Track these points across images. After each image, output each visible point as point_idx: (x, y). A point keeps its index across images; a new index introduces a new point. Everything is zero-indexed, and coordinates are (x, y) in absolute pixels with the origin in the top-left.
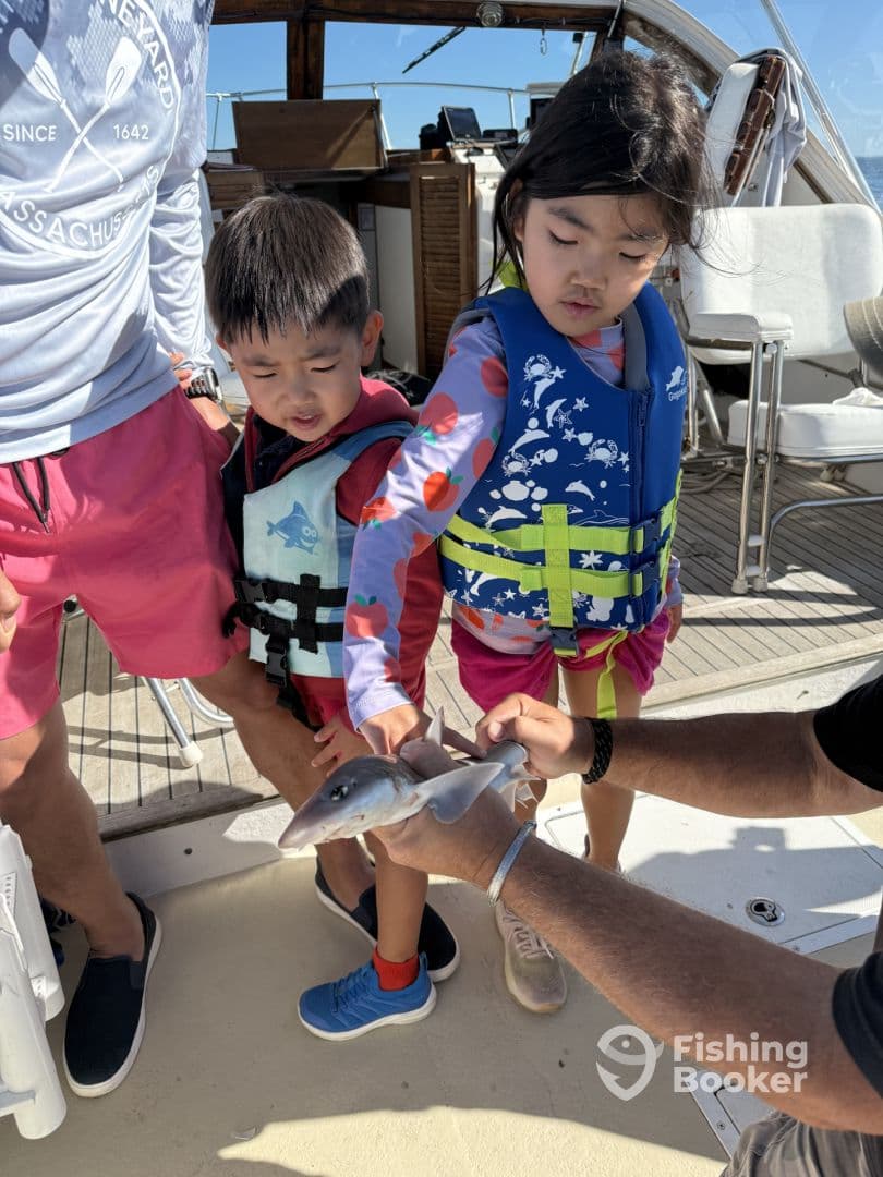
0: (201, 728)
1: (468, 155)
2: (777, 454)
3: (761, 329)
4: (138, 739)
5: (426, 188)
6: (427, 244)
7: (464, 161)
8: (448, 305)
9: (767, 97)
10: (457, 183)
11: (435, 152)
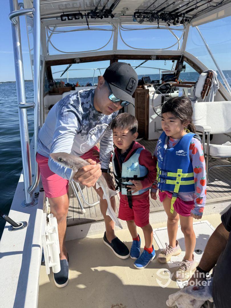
0: (86, 206)
1: (148, 87)
2: (209, 155)
3: (204, 129)
4: (73, 208)
5: (138, 94)
6: (138, 106)
7: (147, 88)
8: (142, 118)
9: (209, 80)
10: (145, 93)
11: (141, 86)
